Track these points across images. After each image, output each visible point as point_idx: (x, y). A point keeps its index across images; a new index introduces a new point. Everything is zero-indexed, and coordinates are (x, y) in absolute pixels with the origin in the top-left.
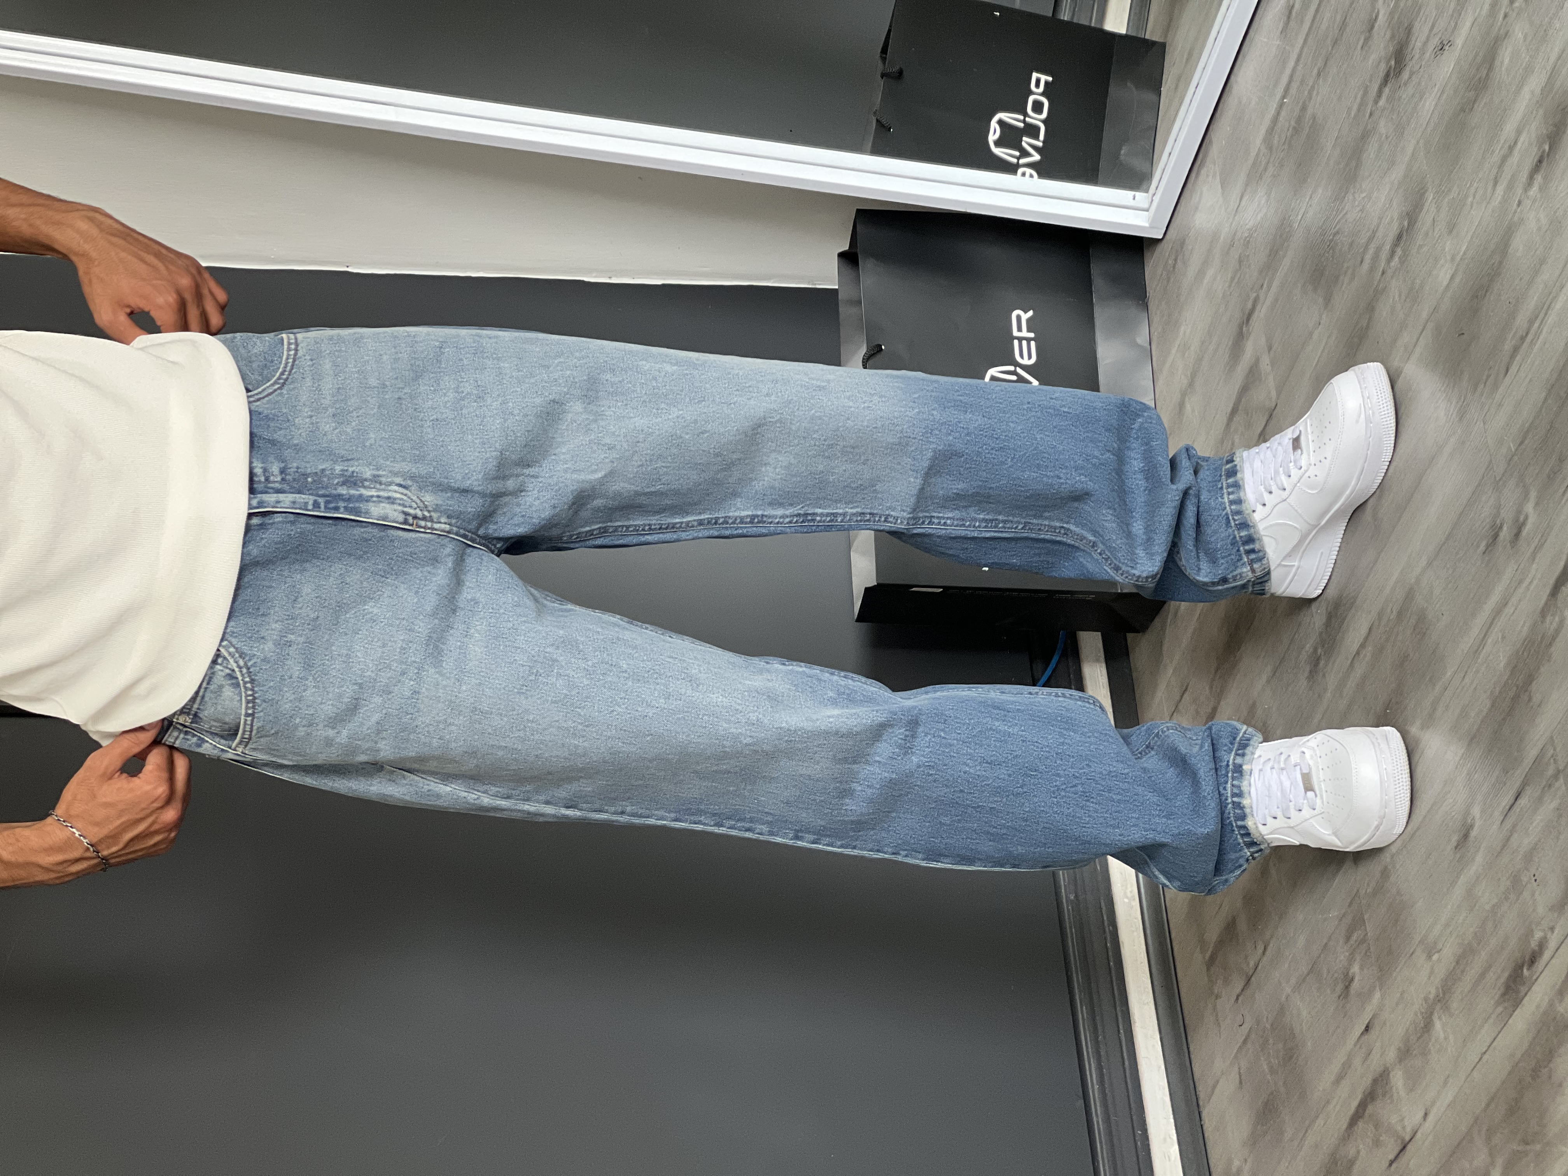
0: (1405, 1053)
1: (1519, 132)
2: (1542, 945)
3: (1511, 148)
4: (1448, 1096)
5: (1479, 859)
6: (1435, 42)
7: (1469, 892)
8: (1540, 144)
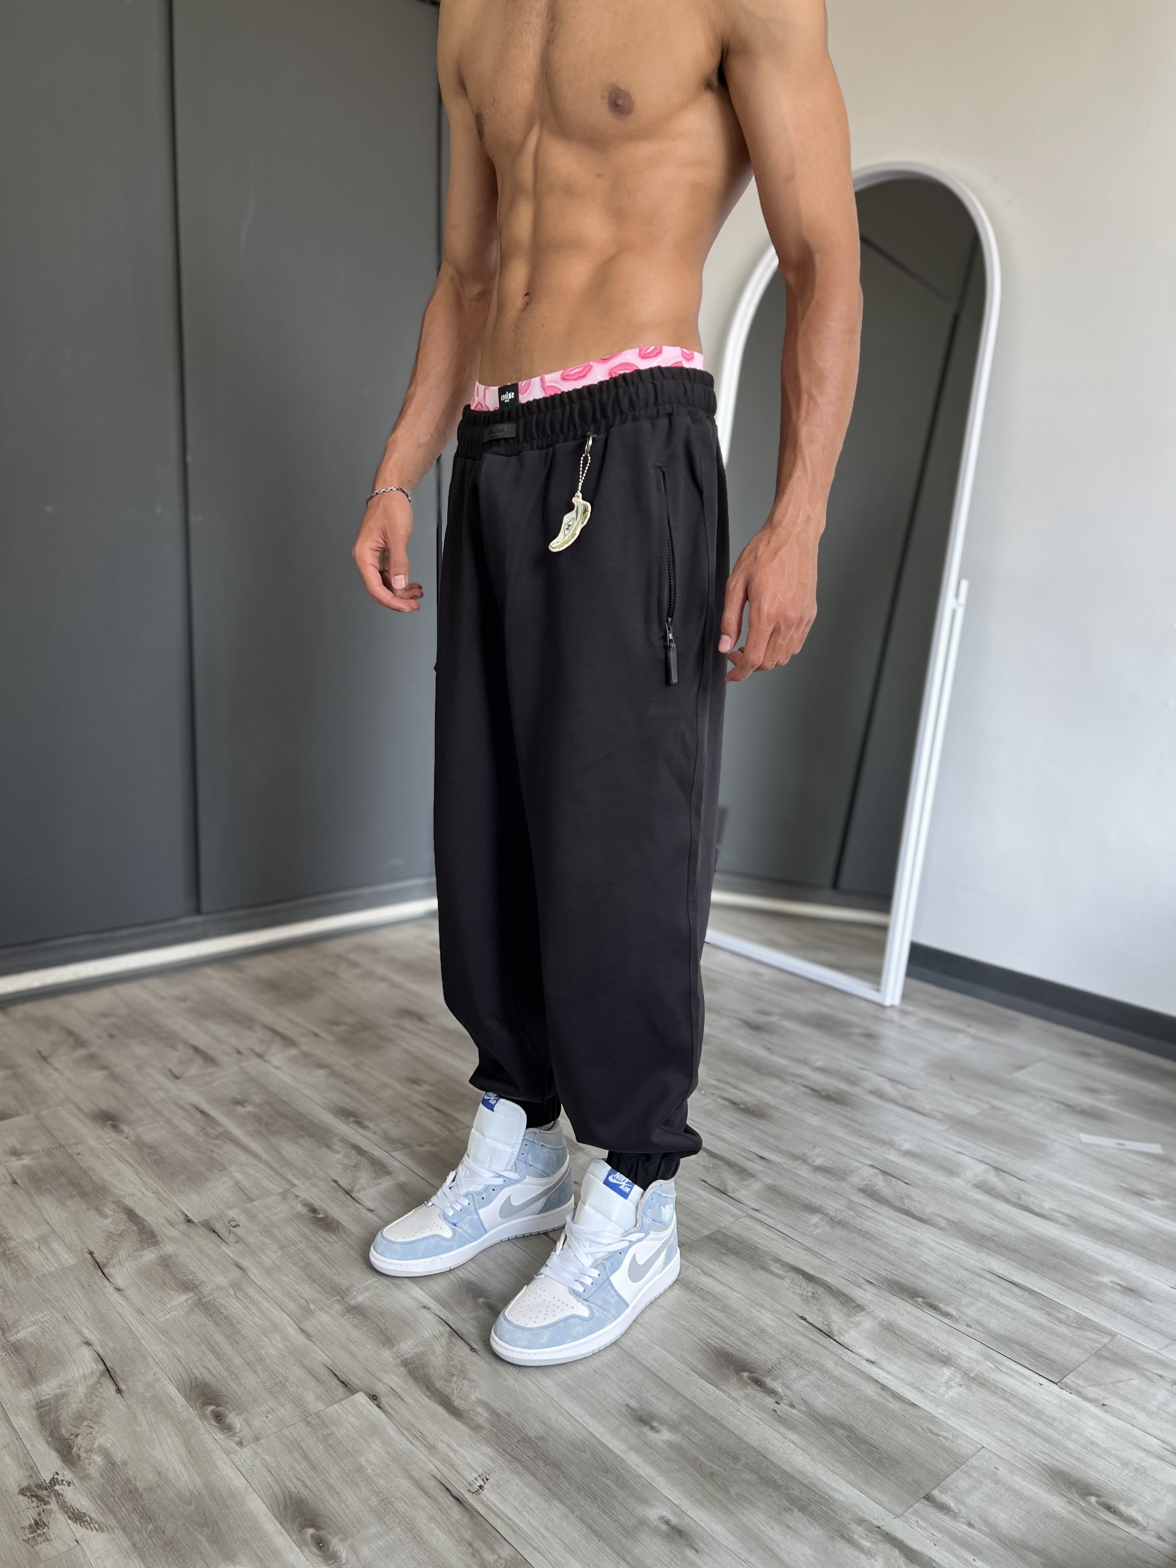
0: (306, 1055)
1: (744, 1091)
2: (365, 1128)
3: (736, 1088)
4: (287, 1079)
5: (403, 1090)
6: (770, 1046)
7: (386, 1086)
8: (744, 1103)
